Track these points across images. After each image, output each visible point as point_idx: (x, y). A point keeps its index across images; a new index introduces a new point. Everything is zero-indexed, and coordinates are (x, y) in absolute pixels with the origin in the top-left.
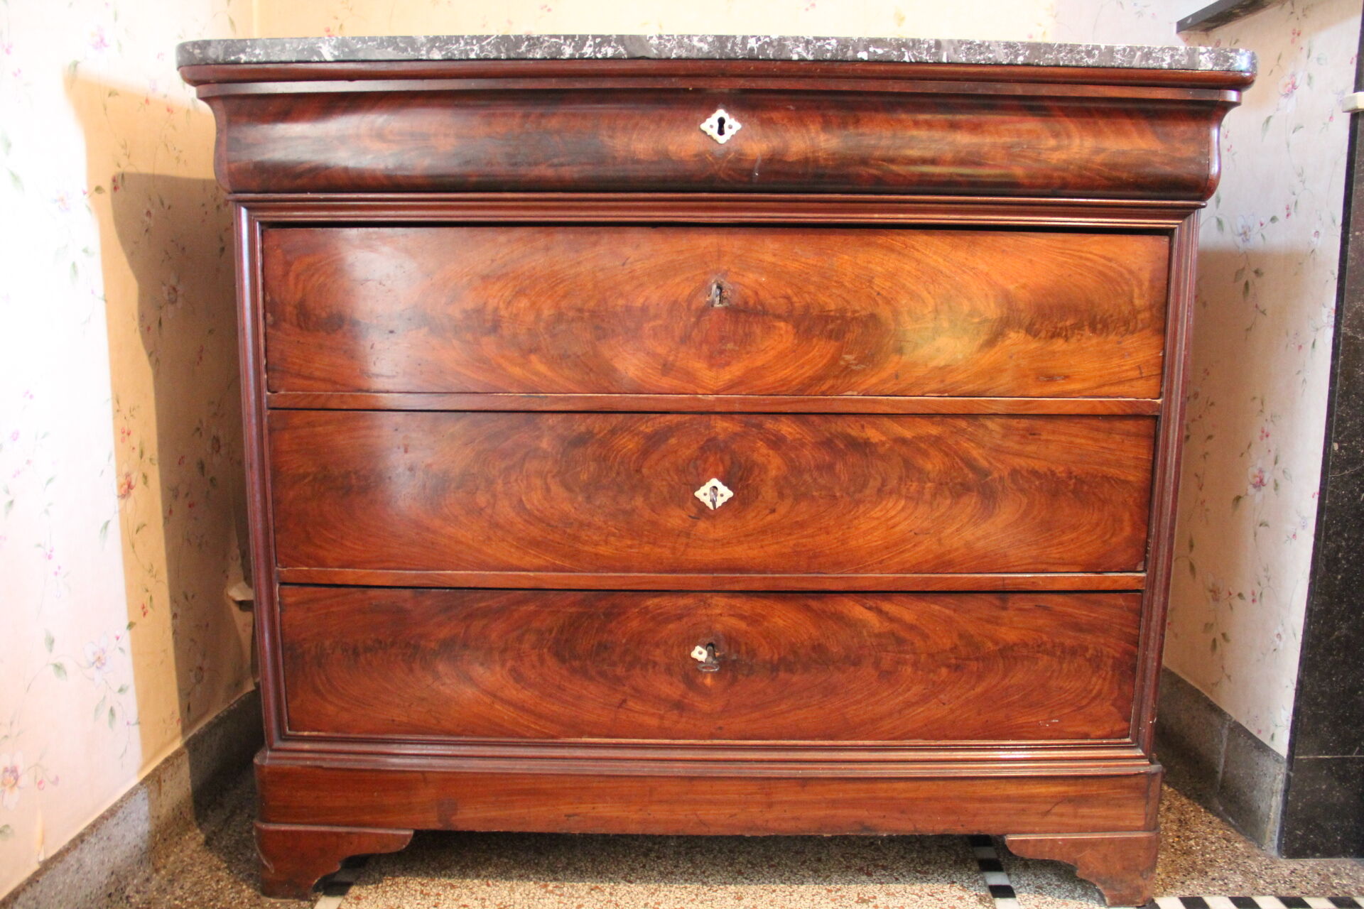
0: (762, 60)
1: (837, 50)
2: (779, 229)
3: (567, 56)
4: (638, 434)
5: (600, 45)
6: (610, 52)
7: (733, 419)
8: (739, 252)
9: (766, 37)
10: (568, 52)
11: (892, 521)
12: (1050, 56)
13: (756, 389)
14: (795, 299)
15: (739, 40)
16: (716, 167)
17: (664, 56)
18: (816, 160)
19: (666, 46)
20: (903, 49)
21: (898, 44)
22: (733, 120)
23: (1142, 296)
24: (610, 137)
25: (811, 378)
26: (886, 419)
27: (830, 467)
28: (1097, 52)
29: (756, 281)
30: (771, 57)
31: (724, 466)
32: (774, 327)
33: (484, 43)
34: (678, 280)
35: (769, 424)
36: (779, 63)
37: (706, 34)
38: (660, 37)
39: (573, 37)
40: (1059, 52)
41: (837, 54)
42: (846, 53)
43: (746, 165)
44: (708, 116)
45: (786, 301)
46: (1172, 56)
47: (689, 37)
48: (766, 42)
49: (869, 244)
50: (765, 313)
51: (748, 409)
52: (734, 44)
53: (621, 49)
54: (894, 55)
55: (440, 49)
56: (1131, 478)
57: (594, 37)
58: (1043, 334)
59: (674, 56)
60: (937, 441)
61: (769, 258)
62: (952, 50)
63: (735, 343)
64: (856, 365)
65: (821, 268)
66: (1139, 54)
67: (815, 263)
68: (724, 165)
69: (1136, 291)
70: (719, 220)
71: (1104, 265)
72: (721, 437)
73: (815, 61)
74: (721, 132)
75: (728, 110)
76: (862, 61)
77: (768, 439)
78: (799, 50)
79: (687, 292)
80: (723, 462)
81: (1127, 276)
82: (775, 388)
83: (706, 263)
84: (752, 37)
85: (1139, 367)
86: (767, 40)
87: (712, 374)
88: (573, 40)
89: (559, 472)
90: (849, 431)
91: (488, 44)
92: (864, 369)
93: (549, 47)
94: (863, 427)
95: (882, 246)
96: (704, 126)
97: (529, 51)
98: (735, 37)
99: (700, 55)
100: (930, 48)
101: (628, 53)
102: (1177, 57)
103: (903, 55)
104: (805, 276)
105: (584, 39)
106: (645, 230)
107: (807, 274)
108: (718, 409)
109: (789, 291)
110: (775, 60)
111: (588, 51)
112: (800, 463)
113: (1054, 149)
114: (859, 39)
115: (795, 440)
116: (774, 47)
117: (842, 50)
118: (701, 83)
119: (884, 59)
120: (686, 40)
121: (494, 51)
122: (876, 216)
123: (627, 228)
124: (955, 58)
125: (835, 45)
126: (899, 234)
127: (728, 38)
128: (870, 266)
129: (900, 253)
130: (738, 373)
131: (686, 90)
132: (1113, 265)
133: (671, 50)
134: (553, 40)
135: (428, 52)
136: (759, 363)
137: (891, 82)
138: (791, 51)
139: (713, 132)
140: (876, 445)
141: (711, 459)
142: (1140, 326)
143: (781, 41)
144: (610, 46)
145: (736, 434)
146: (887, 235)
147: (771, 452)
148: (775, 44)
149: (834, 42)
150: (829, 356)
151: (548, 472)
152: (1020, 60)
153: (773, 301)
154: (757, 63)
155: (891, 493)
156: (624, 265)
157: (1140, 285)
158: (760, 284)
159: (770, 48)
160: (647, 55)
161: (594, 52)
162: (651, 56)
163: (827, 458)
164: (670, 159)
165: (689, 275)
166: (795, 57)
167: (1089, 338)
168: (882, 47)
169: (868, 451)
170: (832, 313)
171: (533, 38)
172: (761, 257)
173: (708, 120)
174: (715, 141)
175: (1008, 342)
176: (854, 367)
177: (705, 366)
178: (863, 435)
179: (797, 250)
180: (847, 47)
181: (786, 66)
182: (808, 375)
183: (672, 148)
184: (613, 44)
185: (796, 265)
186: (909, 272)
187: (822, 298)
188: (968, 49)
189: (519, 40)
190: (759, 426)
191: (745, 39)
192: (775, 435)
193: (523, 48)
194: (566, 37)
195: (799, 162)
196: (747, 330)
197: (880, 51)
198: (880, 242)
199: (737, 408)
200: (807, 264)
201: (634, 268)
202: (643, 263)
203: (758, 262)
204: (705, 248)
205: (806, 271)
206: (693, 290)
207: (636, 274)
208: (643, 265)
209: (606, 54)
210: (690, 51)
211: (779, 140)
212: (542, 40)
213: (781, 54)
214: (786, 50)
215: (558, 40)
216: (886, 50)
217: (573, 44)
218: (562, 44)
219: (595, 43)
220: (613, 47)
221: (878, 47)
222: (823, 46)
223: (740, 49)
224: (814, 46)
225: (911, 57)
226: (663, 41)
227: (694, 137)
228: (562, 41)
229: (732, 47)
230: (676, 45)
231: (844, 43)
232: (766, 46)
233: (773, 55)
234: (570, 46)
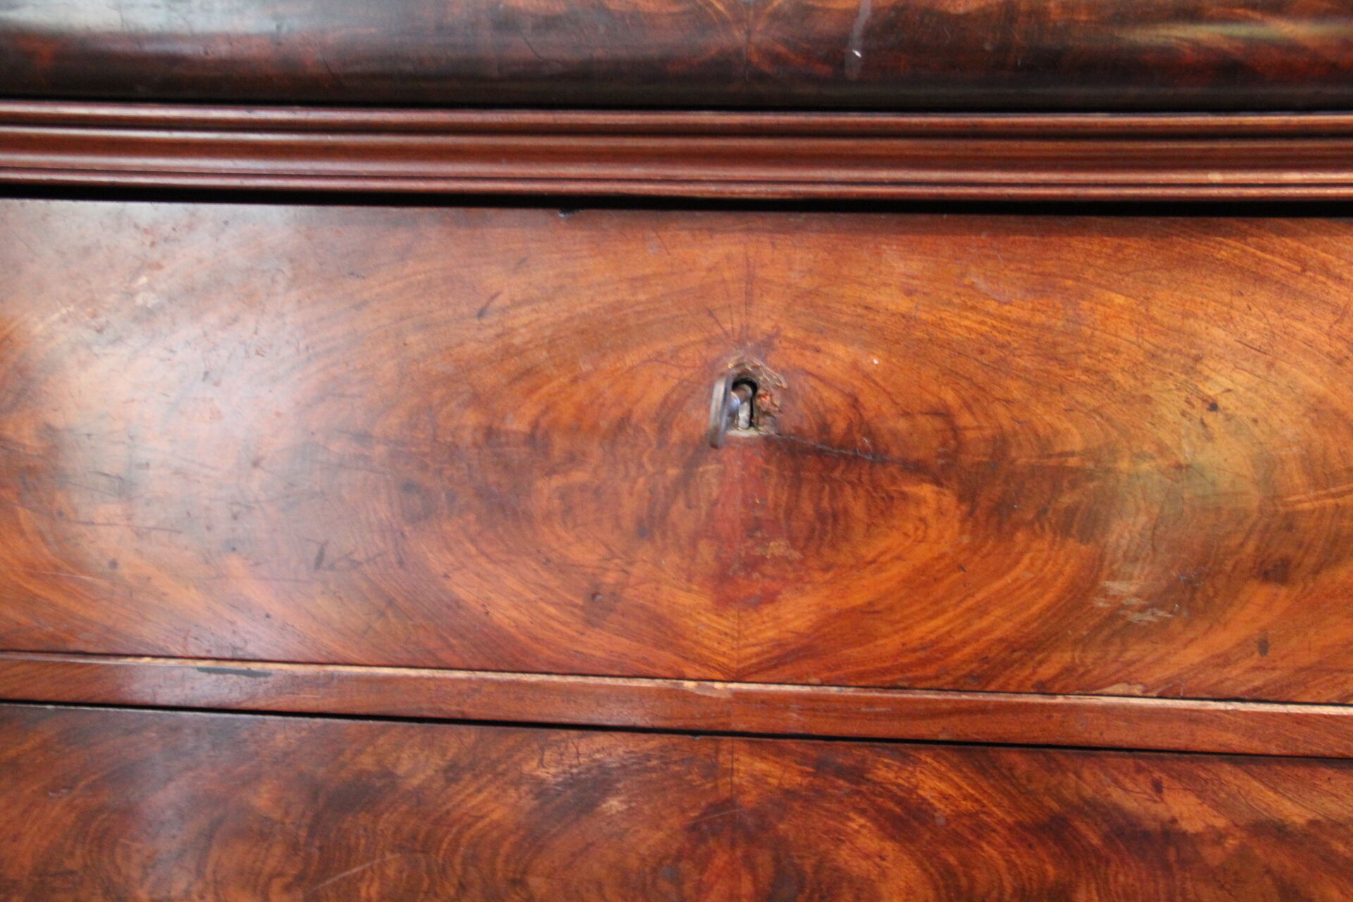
2: (924, 218)
4: (516, 784)
7: (781, 753)
8: (806, 284)
13: (852, 669)
14: (965, 419)
16: (738, 33)
25: (1010, 645)
26: (1227, 767)
29: (855, 366)
31: (755, 879)
32: (904, 496)
34: (631, 358)
35: (886, 771)
43: (826, 26)
45: (938, 423)
49: (1188, 262)
50: (879, 456)
51: (826, 727)
61: (892, 301)
63: (793, 541)
64: (1142, 610)
65: (1044, 328)
67: (1025, 315)
68: (761, 26)
70: (750, 191)
72: (750, 798)
77: (880, 810)
79: (656, 395)
80: (752, 869)
82: (903, 669)
83: (710, 313)
87: (726, 624)
89: (300, 878)
90: (1116, 795)
92: (1164, 624)
94: (1158, 787)
95: (1229, 268)
104: (995, 353)
106: (539, 215)
107: (1002, 346)
108: (741, 726)
109: (950, 397)
112: (972, 880)
115: (959, 815)
122: (1216, 177)
123: (491, 212)
126: (1281, 233)
128: (1192, 325)
129: (1282, 287)
130: (800, 624)
136: (859, 598)
140: (1195, 839)
141: (720, 860)
145: (790, 794)
146: (1243, 236)
147: (889, 846)
150: (1061, 581)
151: (271, 877)
153: (902, 425)
156: (481, 314)
158: (867, 376)
163: (1051, 870)
165: (661, 345)
169: (1172, 855)
170: (1073, 462)
172: (871, 297)
176: (1135, 617)
177: (706, 601)
178: (1159, 809)
179: (975, 277)
182: (998, 634)
185: (971, 320)
186: (1309, 343)
187: (1045, 416)
190: (857, 775)
192: (900, 802)
196: (825, 503)
198: (1223, 254)
199: (794, 721)
200: (1004, 318)
201: (509, 324)
202: (534, 310)
203: (860, 311)
204: (709, 270)
205: (1001, 338)
206: (673, 390)
207: (517, 341)
208: (534, 316)
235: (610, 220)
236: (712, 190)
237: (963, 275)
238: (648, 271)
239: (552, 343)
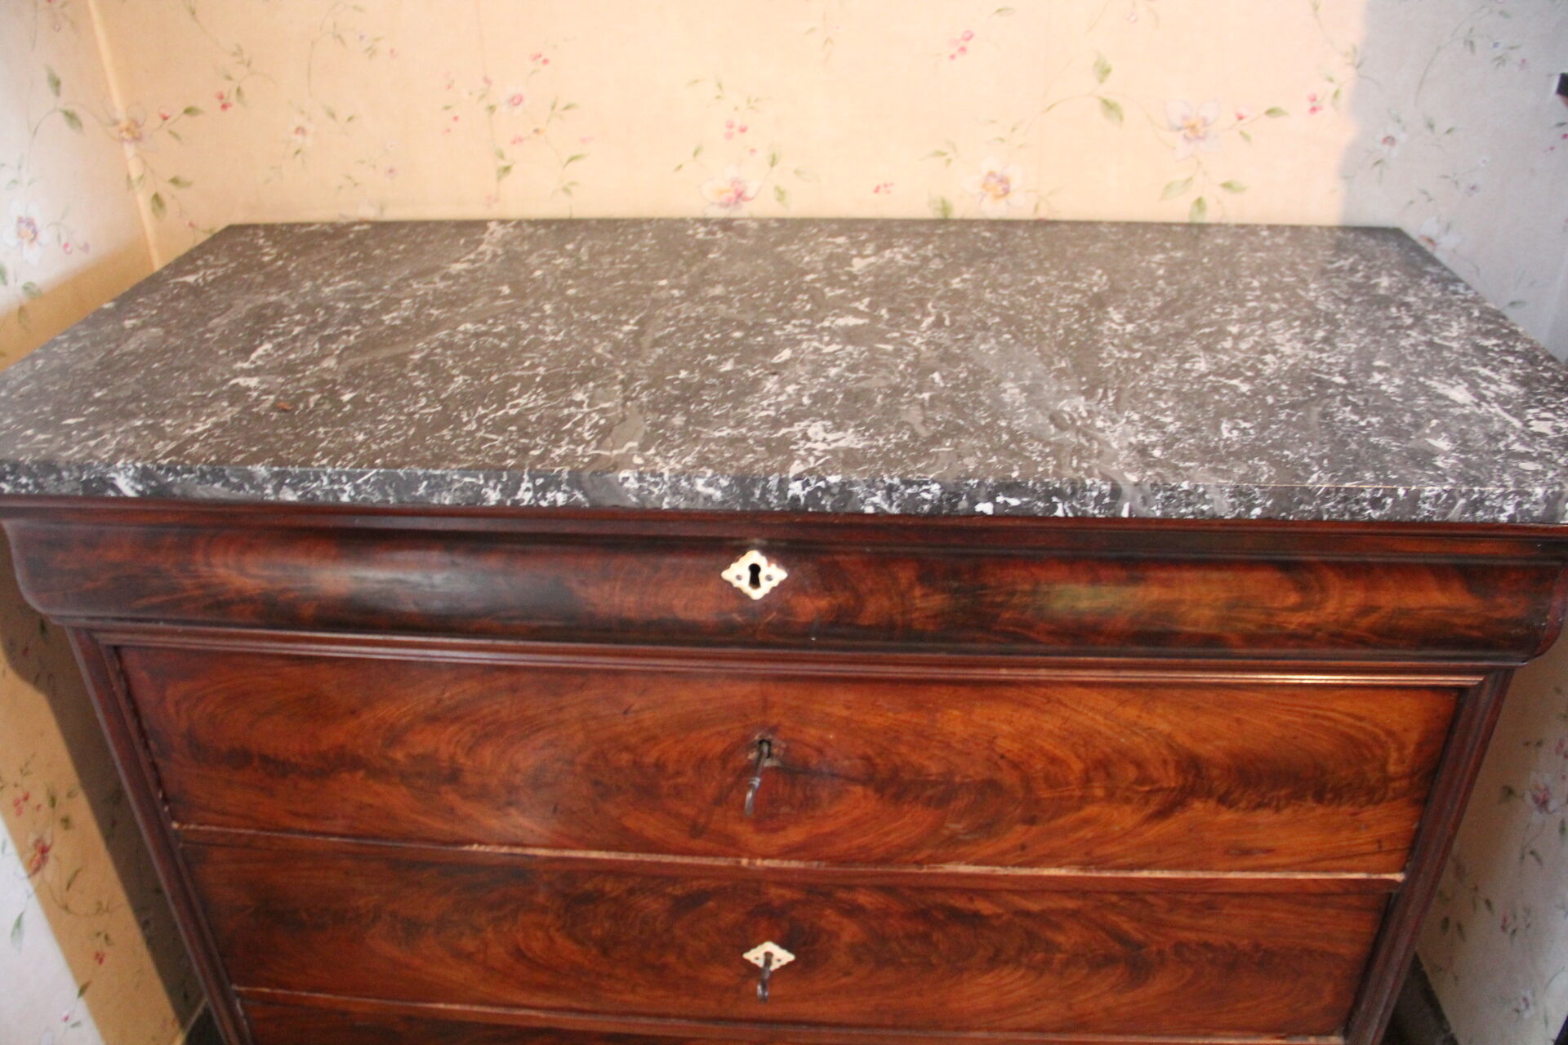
0: (814, 514)
1: (941, 500)
3: (492, 503)
5: (544, 488)
6: (560, 499)
7: (791, 888)
8: (794, 703)
9: (819, 481)
10: (493, 497)
11: (1007, 988)
12: (1308, 508)
14: (878, 760)
15: (773, 485)
16: (749, 630)
17: (649, 508)
18: (907, 625)
19: (651, 493)
20: (1055, 499)
22: (774, 566)
23: (1401, 761)
24: (583, 584)
25: (901, 848)
26: (1003, 892)
27: (926, 937)
28: (1389, 501)
29: (821, 739)
30: (828, 510)
31: (782, 930)
32: (847, 791)
33: (360, 481)
34: (705, 733)
35: (843, 895)
36: (841, 518)
39: (499, 476)
40: (1324, 501)
42: (956, 504)
43: (796, 629)
44: (734, 559)
45: (865, 762)
46: (1519, 504)
48: (819, 489)
50: (834, 775)
52: (765, 491)
53: (579, 495)
54: (1039, 507)
55: (294, 487)
56: (1342, 951)
57: (534, 478)
58: (1243, 804)
59: (665, 507)
60: (1074, 914)
61: (839, 711)
62: (1139, 500)
63: (792, 807)
64: (966, 834)
65: (918, 724)
66: (1462, 501)
67: (907, 719)
69: (1394, 755)
71: (1351, 726)
72: (777, 903)
73: (903, 516)
74: (755, 583)
75: (765, 552)
76: (983, 516)
77: (840, 908)
79: (719, 749)
80: (779, 926)
81: (1383, 737)
83: (745, 716)
84: (796, 480)
85: (1379, 841)
86: (822, 485)
88: (500, 481)
89: (564, 926)
90: (953, 903)
91: (367, 482)
92: (975, 840)
93: (462, 490)
94: (971, 900)
96: (728, 575)
98: (766, 481)
99: (710, 506)
100: (1101, 496)
101: (590, 501)
102: (1526, 506)
103: (1054, 507)
104: (894, 734)
105: (516, 479)
107: (897, 731)
109: (870, 751)
110: (835, 514)
111: (525, 497)
112: (885, 932)
113: (1295, 609)
114: (979, 485)
115: (877, 909)
116: (833, 495)
117: (949, 500)
119: (1020, 513)
120: (684, 484)
121: (377, 494)
124: (1144, 512)
125: (938, 493)
127: (754, 481)
128: (992, 723)
130: (798, 839)
132: (1363, 724)
133: (661, 498)
134: (468, 481)
135: (277, 490)
136: (827, 829)
138: (862, 502)
139: (744, 585)
140: (987, 917)
141: (764, 924)
142: (1391, 794)
143: (846, 487)
144: (559, 490)
145: (796, 901)
147: (845, 921)
149: (936, 488)
150: (926, 824)
151: (550, 926)
152: (1256, 512)
153: (846, 763)
154: (805, 519)
155: (1006, 962)
156: (625, 712)
157: (1401, 747)
158: (827, 743)
159: (827, 497)
160: (622, 505)
161: (534, 497)
162: (629, 506)
163: (921, 928)
165: (720, 729)
166: (869, 510)
167: (1313, 809)
168: (1019, 496)
169: (977, 923)
170: (932, 778)
171: (435, 476)
172: (828, 710)
173: (734, 566)
174: (746, 595)
175: (1189, 814)
176: (961, 837)
177: (750, 829)
178: (972, 907)
179: (881, 701)
180: (958, 496)
181: (856, 519)
182: (896, 843)
183: (679, 603)
184: (563, 487)
185: (880, 720)
186: (1050, 732)
187: (918, 760)
188: (1168, 498)
190: (828, 895)
191: (783, 483)
192: (849, 904)
195: (878, 625)
196: (808, 793)
197: (1014, 502)
198: (1009, 694)
200: (897, 720)
201: (641, 718)
202: (653, 712)
203: (823, 716)
204: (743, 696)
205: (896, 728)
206: (728, 747)
207: (646, 725)
208: (653, 715)
209: (555, 501)
210: (692, 500)
211: (847, 594)
212: (448, 479)
213: (844, 506)
214: (853, 499)
215: (473, 480)
216: (1025, 499)
217: (499, 486)
218: (481, 487)
219: (534, 485)
220: (565, 492)
221: (1011, 497)
222: (918, 494)
223: (776, 497)
224: (902, 494)
225: (1068, 511)
226: (645, 485)
227: (712, 587)
228: (482, 482)
229: (763, 495)
230: (669, 492)
231: (952, 490)
232: (819, 494)
233: (832, 506)
234: (495, 488)
238: (710, 697)
239: (664, 727)
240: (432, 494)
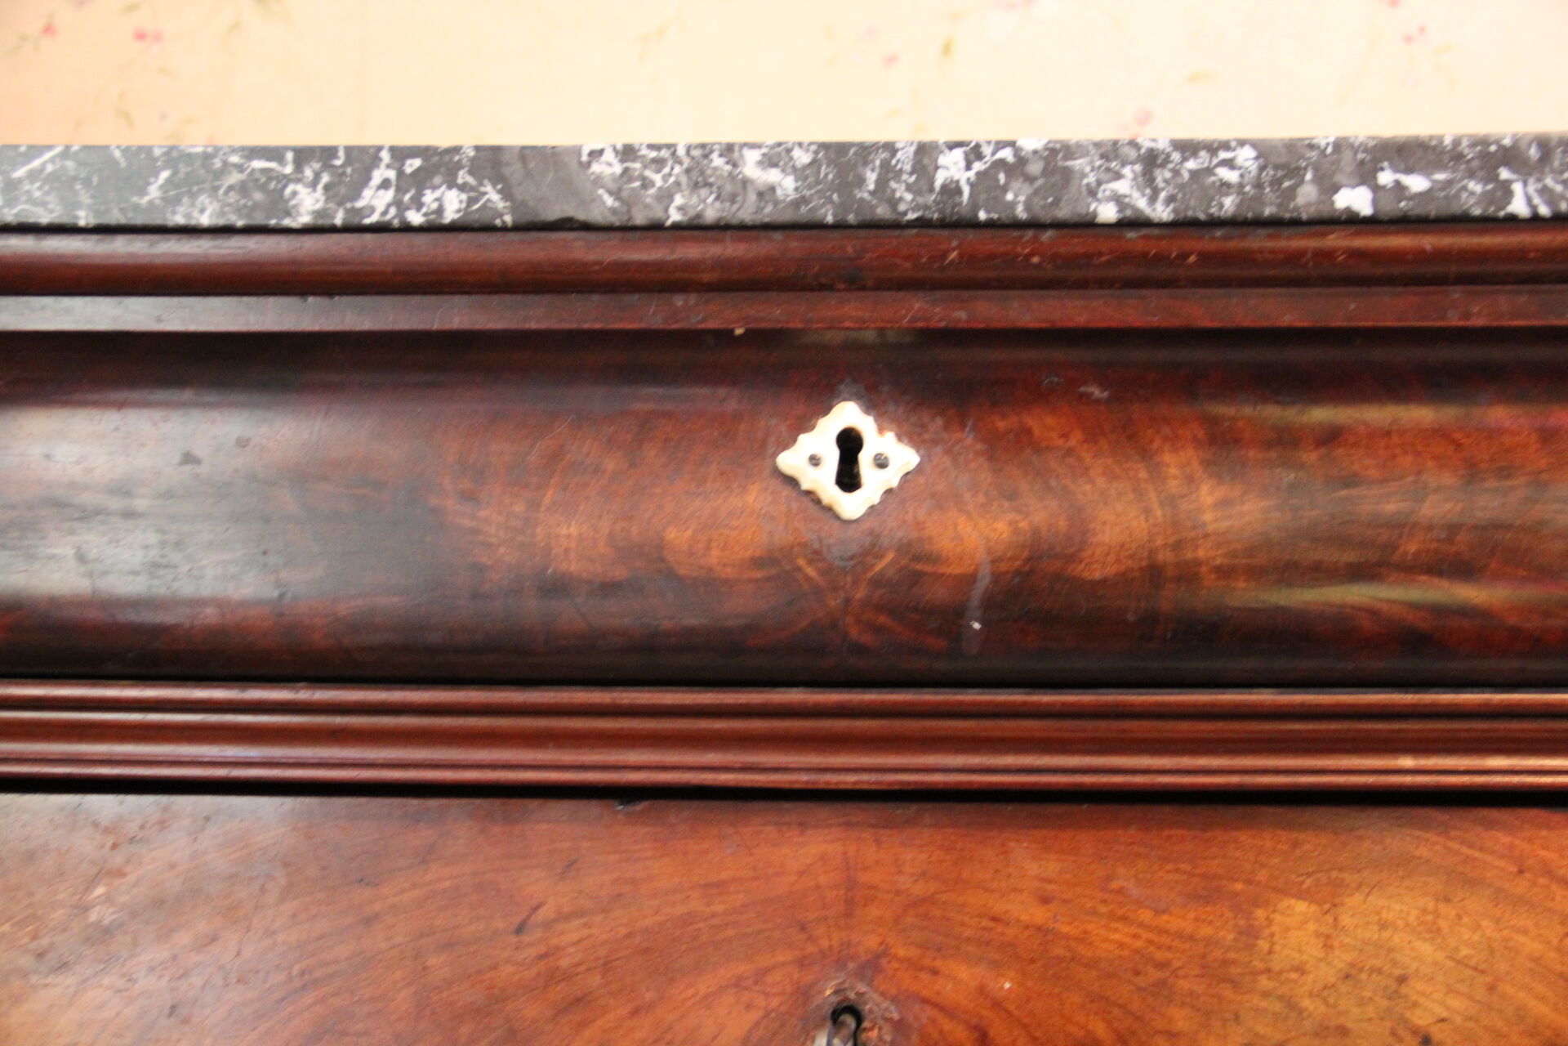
0: (990, 225)
1: (1258, 185)
3: (304, 219)
5: (421, 180)
6: (452, 205)
8: (919, 889)
9: (1000, 145)
10: (307, 204)
15: (905, 158)
16: (834, 602)
17: (640, 219)
18: (1188, 574)
19: (646, 184)
20: (1504, 174)
21: (1485, 156)
22: (890, 436)
24: (468, 496)
29: (982, 990)
30: (1021, 213)
33: (20, 173)
36: (1048, 234)
37: (790, 137)
38: (627, 153)
39: (327, 153)
41: (1258, 199)
42: (1292, 190)
43: (939, 594)
44: (804, 424)
47: (728, 150)
48: (1002, 163)
49: (1380, 862)
52: (888, 172)
53: (492, 195)
54: (1473, 194)
57: (400, 154)
59: (675, 216)
61: (1024, 910)
65: (1209, 942)
67: (1187, 926)
68: (860, 594)
70: (849, 780)
73: (1182, 225)
74: (848, 479)
75: (871, 405)
76: (1352, 220)
78: (1122, 187)
79: (737, 1031)
83: (803, 928)
84: (952, 146)
86: (1007, 154)
88: (327, 166)
91: (33, 176)
93: (243, 189)
96: (791, 460)
97: (172, 202)
98: (891, 148)
99: (768, 213)
101: (514, 210)
103: (1508, 194)
104: (1154, 975)
105: (363, 159)
106: (593, 808)
107: (1162, 965)
109: (1100, 1029)
110: (1034, 225)
111: (376, 203)
114: (1339, 145)
116: (1030, 179)
117: (1276, 183)
118: (774, 312)
119: (1432, 210)
120: (717, 161)
121: (53, 201)
122: (1407, 762)
123: (533, 804)
125: (1253, 166)
127: (865, 151)
128: (1391, 938)
129: (1497, 892)
131: (724, 337)
133: (666, 196)
134: (258, 164)
137: (1456, 293)
138: (1092, 193)
139: (823, 480)
143: (1057, 157)
144: (452, 184)
148: (1035, 168)
149: (1246, 157)
154: (971, 235)
156: (520, 930)
158: (997, 1005)
159: (1017, 184)
160: (581, 216)
161: (397, 203)
162: (595, 215)
164: (671, 574)
165: (743, 968)
166: (1108, 213)
168: (1426, 169)
171: (189, 158)
172: (999, 907)
173: (803, 438)
174: (829, 509)
179: (1124, 879)
180: (1295, 173)
181: (1077, 245)
183: (677, 536)
184: (463, 177)
185: (1121, 933)
186: (1536, 961)
189: (142, 162)
191: (926, 153)
193: (154, 192)
194: (303, 155)
195: (1123, 580)
197: (1417, 183)
198: (1423, 851)
200: (1162, 931)
201: (554, 941)
202: (585, 925)
203: (985, 923)
204: (801, 873)
205: (1160, 955)
206: (757, 1024)
207: (564, 963)
208: (586, 932)
209: (440, 211)
210: (733, 199)
211: (1053, 504)
212: (217, 163)
213: (1057, 202)
214: (1073, 189)
215: (273, 165)
216: (1441, 176)
217: (326, 178)
218: (287, 180)
219: (400, 173)
220: (463, 188)
221: (1409, 170)
222: (1209, 171)
223: (909, 188)
224: (1176, 173)
225: (1537, 200)
226: (637, 165)
227: (755, 497)
228: (289, 169)
229: (882, 183)
230: (684, 180)
231: (1283, 160)
232: (1002, 177)
233: (1028, 206)
234: (314, 185)
235: (679, 814)
236: (802, 779)
237: (1109, 879)
238: (724, 876)
239: (607, 966)
240: (177, 201)
